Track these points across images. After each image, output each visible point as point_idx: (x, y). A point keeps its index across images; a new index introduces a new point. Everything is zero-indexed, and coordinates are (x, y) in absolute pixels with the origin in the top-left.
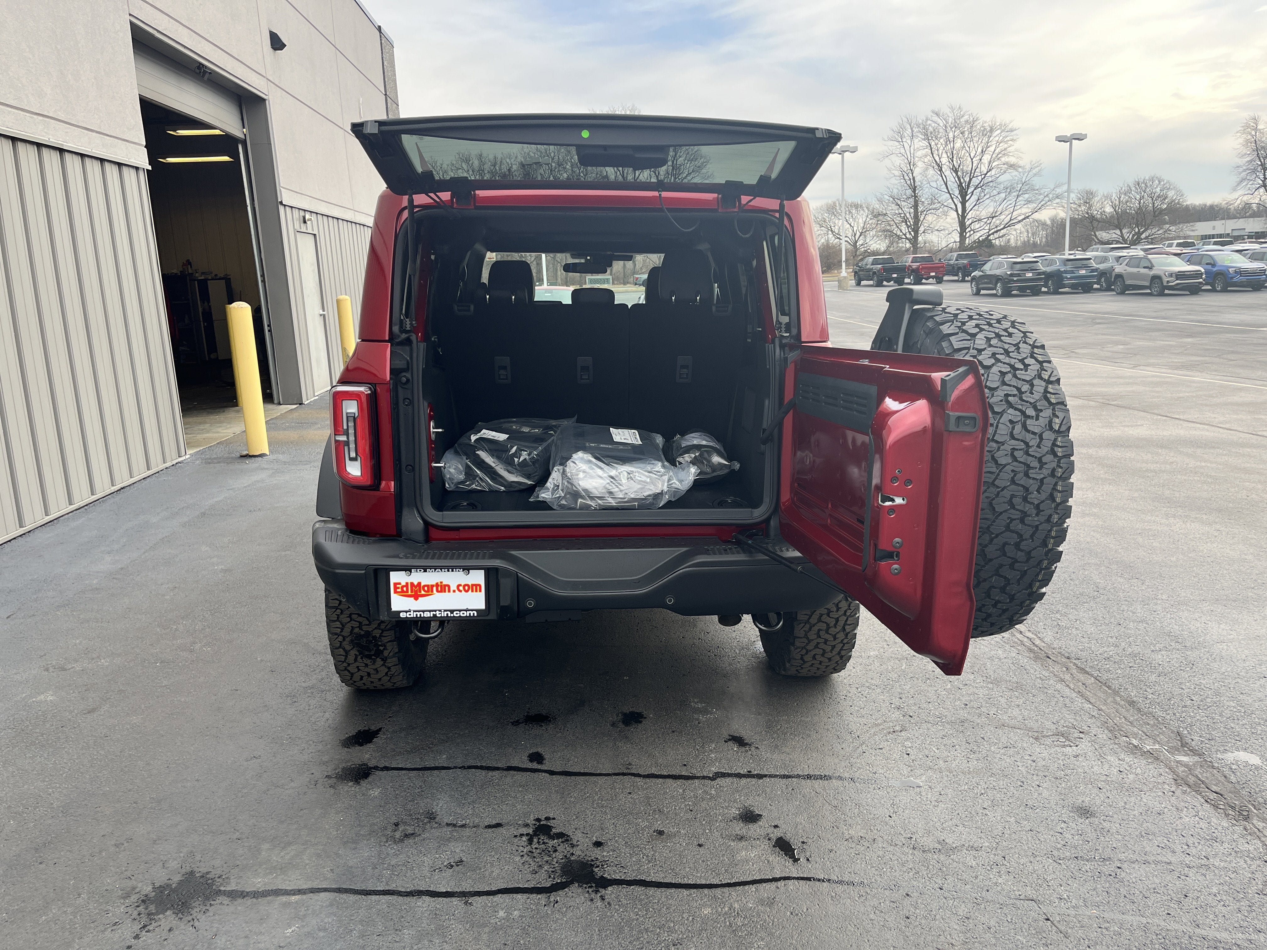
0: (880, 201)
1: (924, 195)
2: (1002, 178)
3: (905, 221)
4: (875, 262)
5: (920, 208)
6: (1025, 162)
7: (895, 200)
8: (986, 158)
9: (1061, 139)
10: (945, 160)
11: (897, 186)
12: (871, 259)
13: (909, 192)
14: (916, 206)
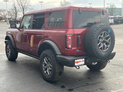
0: (10, 10)
1: (17, 9)
2: (29, 7)
3: (14, 13)
4: (13, 20)
5: (17, 11)
6: (32, 5)
7: (12, 10)
8: (26, 4)
9: (40, 2)
10: (20, 4)
11: (13, 7)
12: (12, 19)
13: (14, 8)
14: (16, 11)
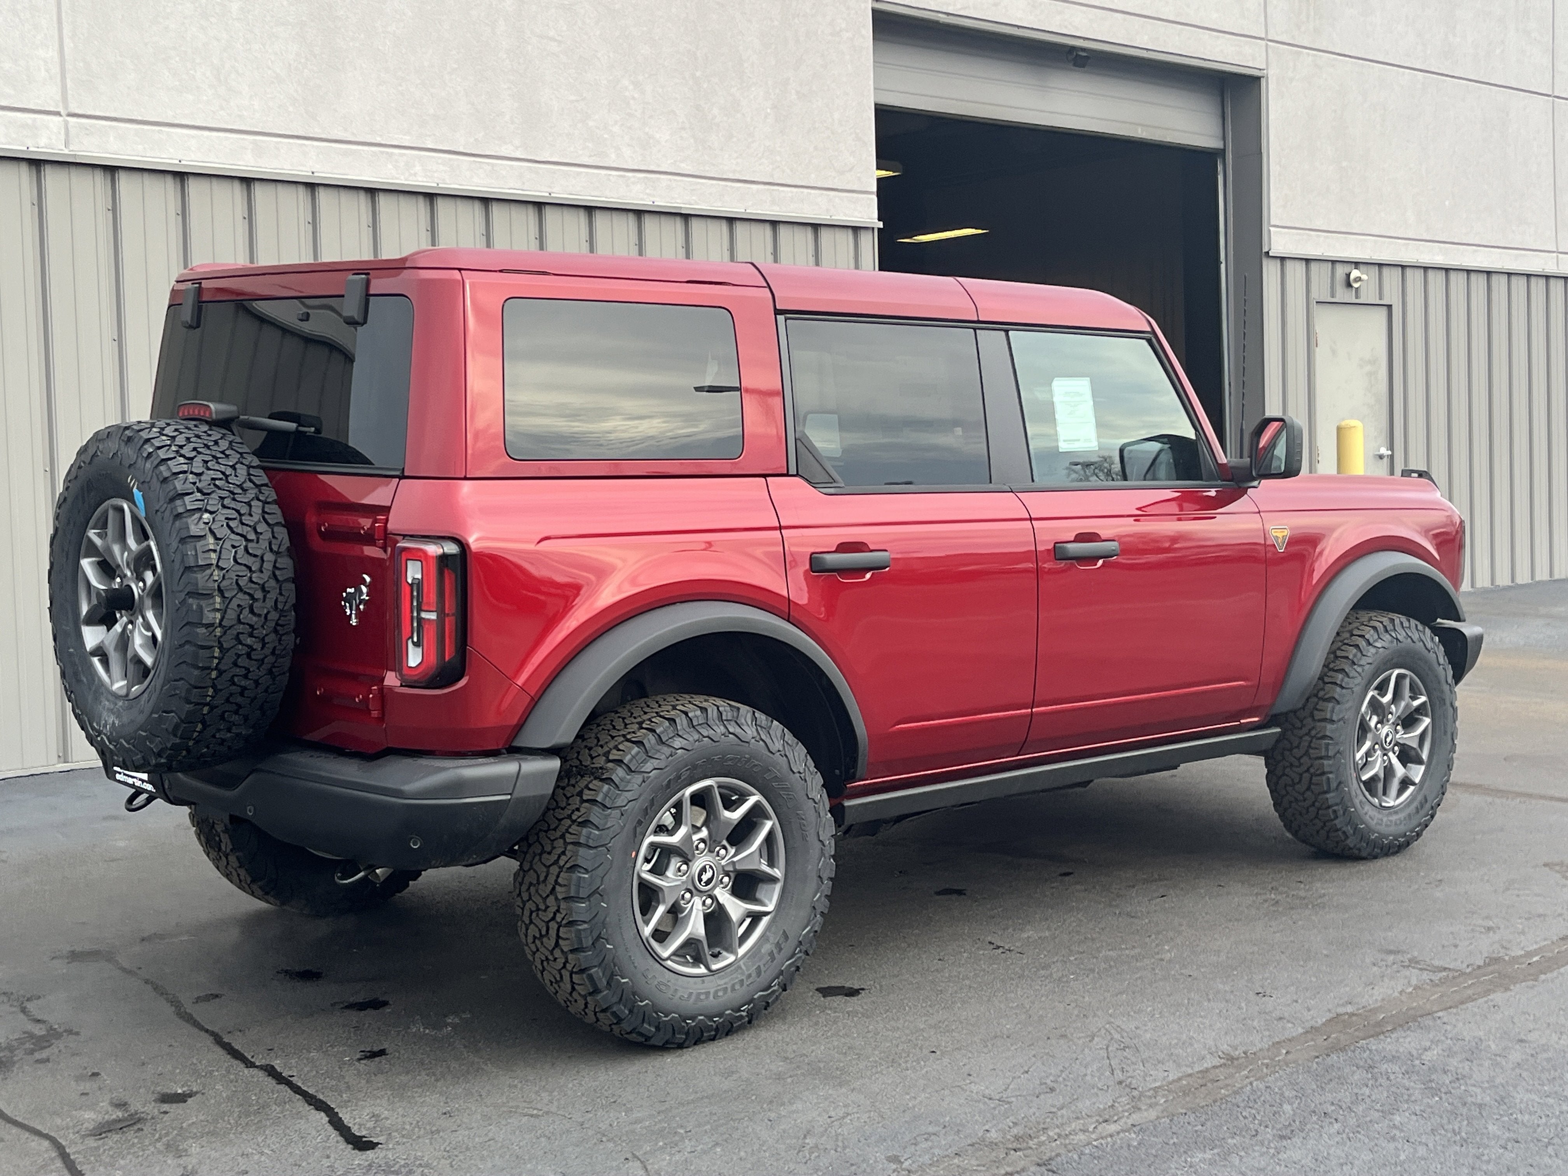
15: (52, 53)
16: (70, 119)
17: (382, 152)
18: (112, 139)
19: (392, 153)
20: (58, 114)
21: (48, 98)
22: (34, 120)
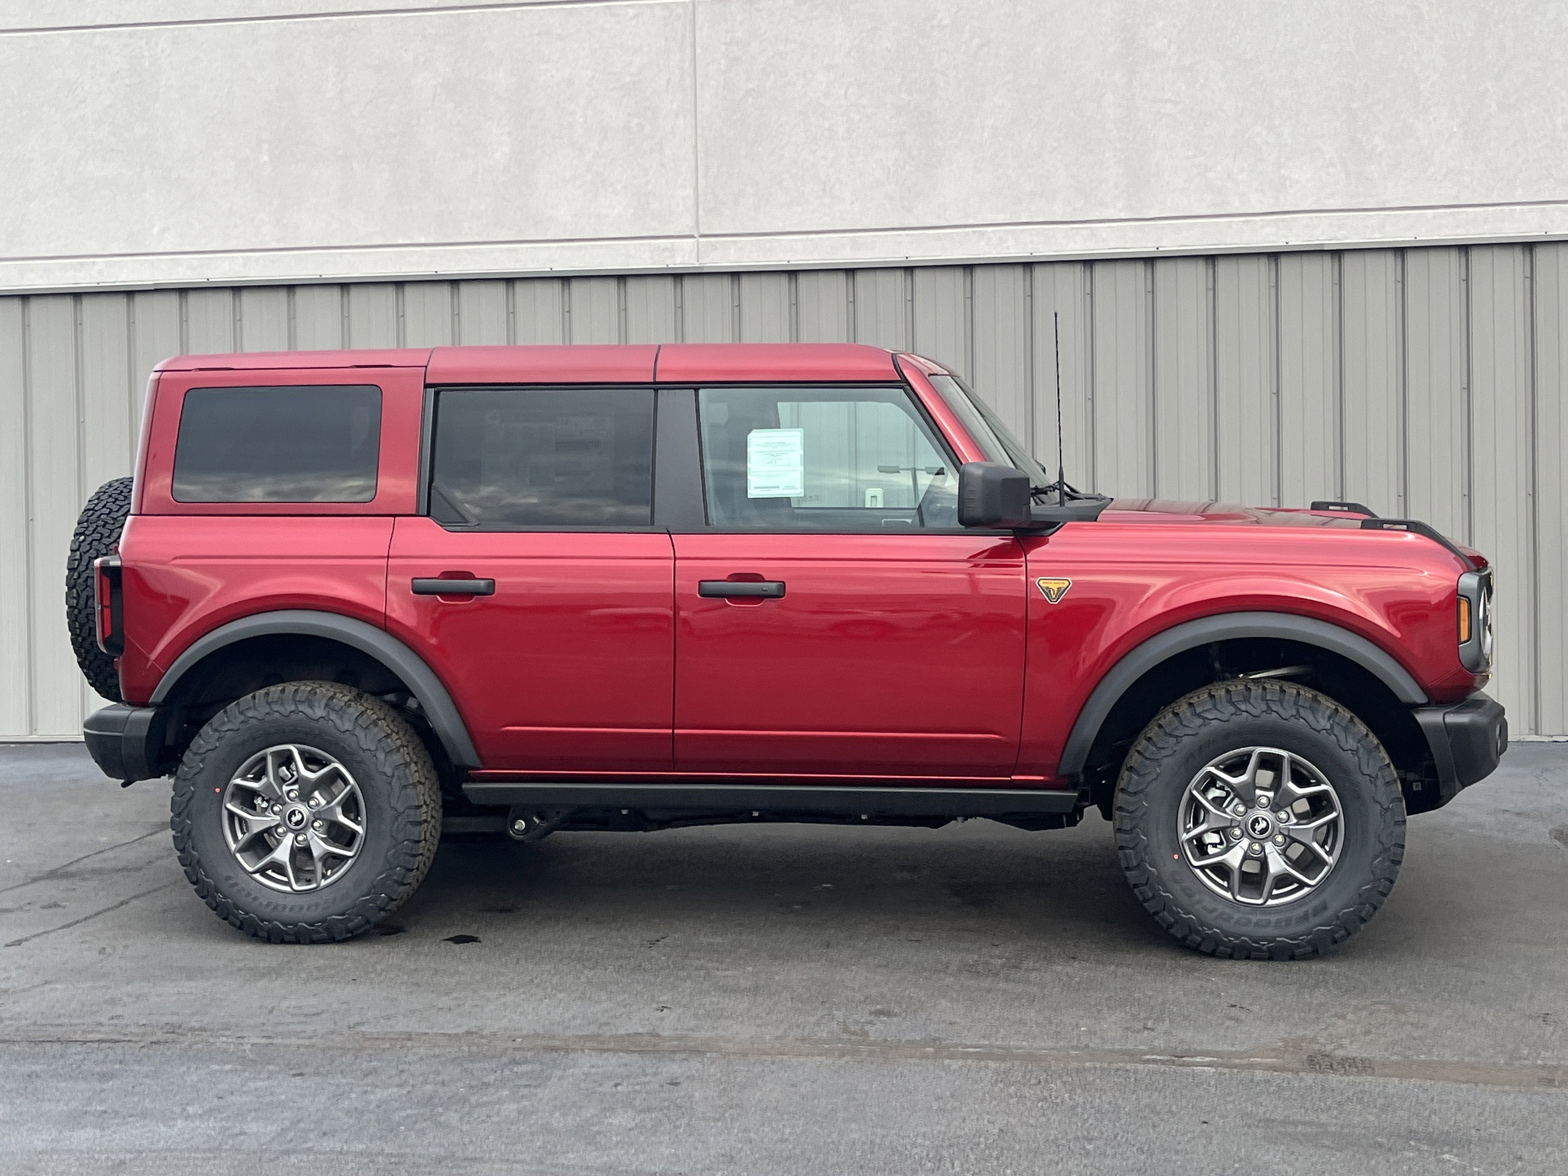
15: (689, 191)
16: (701, 240)
17: (974, 232)
18: (732, 251)
19: (985, 232)
20: (692, 237)
21: (684, 224)
22: (673, 244)
